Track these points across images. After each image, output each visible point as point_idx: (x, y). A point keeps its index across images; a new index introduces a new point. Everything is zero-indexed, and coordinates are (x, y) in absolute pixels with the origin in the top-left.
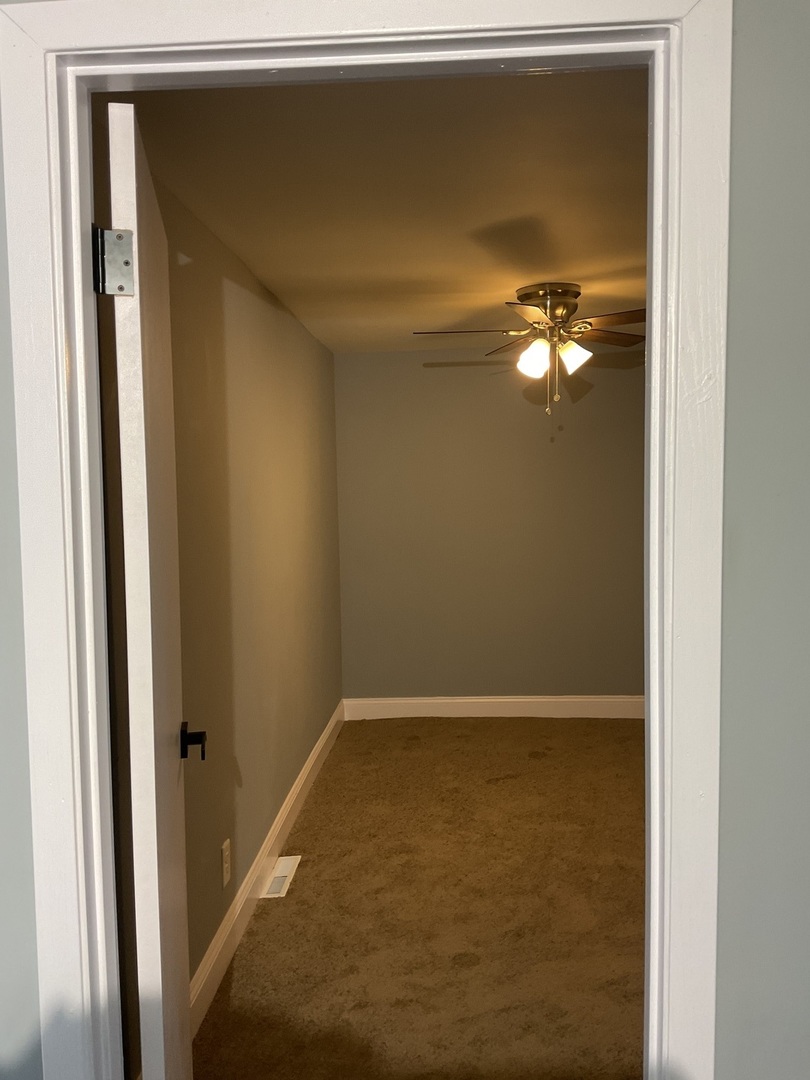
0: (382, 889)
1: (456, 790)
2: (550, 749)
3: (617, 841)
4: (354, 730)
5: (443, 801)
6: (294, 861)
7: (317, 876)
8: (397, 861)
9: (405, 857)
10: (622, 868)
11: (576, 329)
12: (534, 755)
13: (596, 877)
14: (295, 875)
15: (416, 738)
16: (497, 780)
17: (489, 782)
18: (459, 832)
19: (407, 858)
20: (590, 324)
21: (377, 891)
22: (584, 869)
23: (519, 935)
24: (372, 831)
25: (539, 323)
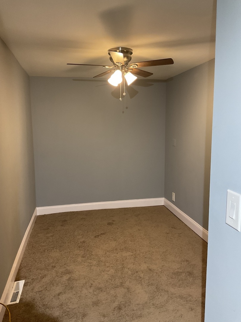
0: (61, 293)
1: (84, 242)
2: (114, 221)
3: (145, 258)
4: (41, 219)
5: (80, 247)
6: (22, 283)
7: (32, 290)
8: (65, 278)
9: (68, 276)
10: (150, 270)
11: (131, 67)
12: (109, 224)
13: (142, 275)
14: (23, 290)
15: (65, 221)
16: (98, 236)
17: (95, 237)
18: (88, 261)
19: (69, 276)
20: (137, 65)
21: (59, 295)
22: (137, 272)
23: (120, 308)
24: (54, 265)
25: (118, 63)
